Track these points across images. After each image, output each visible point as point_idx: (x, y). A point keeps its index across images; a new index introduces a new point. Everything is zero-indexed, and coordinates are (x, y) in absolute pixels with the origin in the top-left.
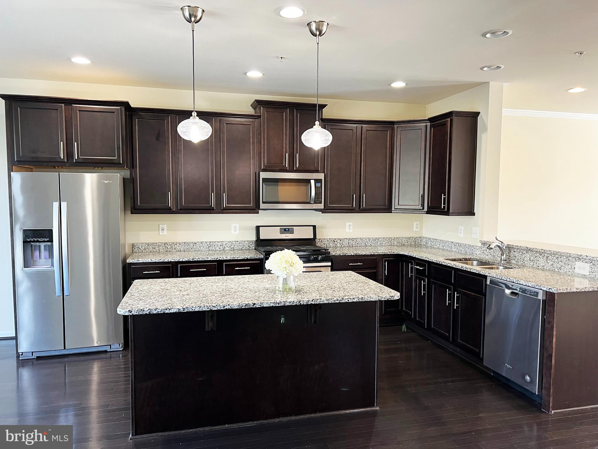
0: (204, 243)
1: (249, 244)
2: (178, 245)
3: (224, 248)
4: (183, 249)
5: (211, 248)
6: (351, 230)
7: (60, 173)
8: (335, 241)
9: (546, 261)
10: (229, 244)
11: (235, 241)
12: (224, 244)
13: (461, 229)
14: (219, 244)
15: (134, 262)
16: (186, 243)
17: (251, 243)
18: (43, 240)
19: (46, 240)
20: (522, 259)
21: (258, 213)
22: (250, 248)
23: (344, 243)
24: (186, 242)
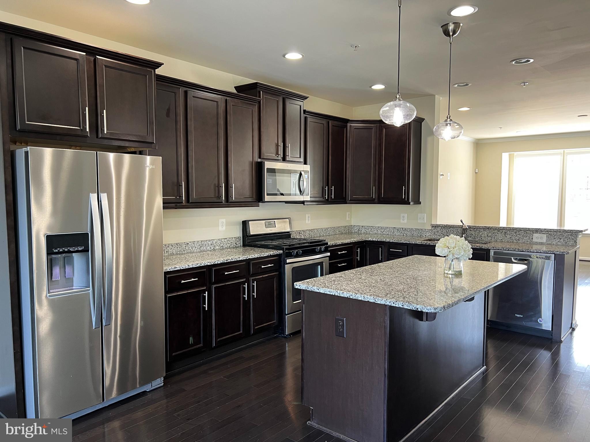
0: (196, 242)
1: (236, 241)
2: (170, 247)
3: (214, 247)
4: (175, 251)
5: (202, 248)
6: (310, 222)
7: (98, 152)
8: (300, 232)
9: (504, 236)
10: (218, 242)
11: (224, 239)
12: (214, 242)
13: (403, 217)
14: (210, 243)
15: (171, 270)
16: (179, 245)
17: (237, 240)
18: (76, 249)
19: (80, 249)
20: (479, 236)
21: (259, 206)
22: (237, 246)
23: (306, 235)
24: (179, 243)
